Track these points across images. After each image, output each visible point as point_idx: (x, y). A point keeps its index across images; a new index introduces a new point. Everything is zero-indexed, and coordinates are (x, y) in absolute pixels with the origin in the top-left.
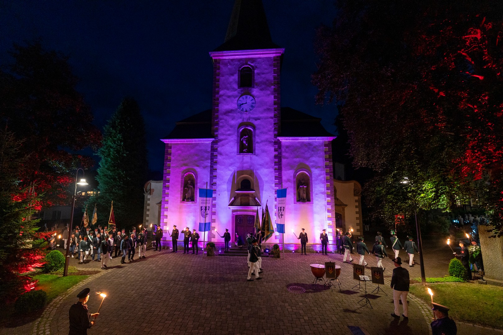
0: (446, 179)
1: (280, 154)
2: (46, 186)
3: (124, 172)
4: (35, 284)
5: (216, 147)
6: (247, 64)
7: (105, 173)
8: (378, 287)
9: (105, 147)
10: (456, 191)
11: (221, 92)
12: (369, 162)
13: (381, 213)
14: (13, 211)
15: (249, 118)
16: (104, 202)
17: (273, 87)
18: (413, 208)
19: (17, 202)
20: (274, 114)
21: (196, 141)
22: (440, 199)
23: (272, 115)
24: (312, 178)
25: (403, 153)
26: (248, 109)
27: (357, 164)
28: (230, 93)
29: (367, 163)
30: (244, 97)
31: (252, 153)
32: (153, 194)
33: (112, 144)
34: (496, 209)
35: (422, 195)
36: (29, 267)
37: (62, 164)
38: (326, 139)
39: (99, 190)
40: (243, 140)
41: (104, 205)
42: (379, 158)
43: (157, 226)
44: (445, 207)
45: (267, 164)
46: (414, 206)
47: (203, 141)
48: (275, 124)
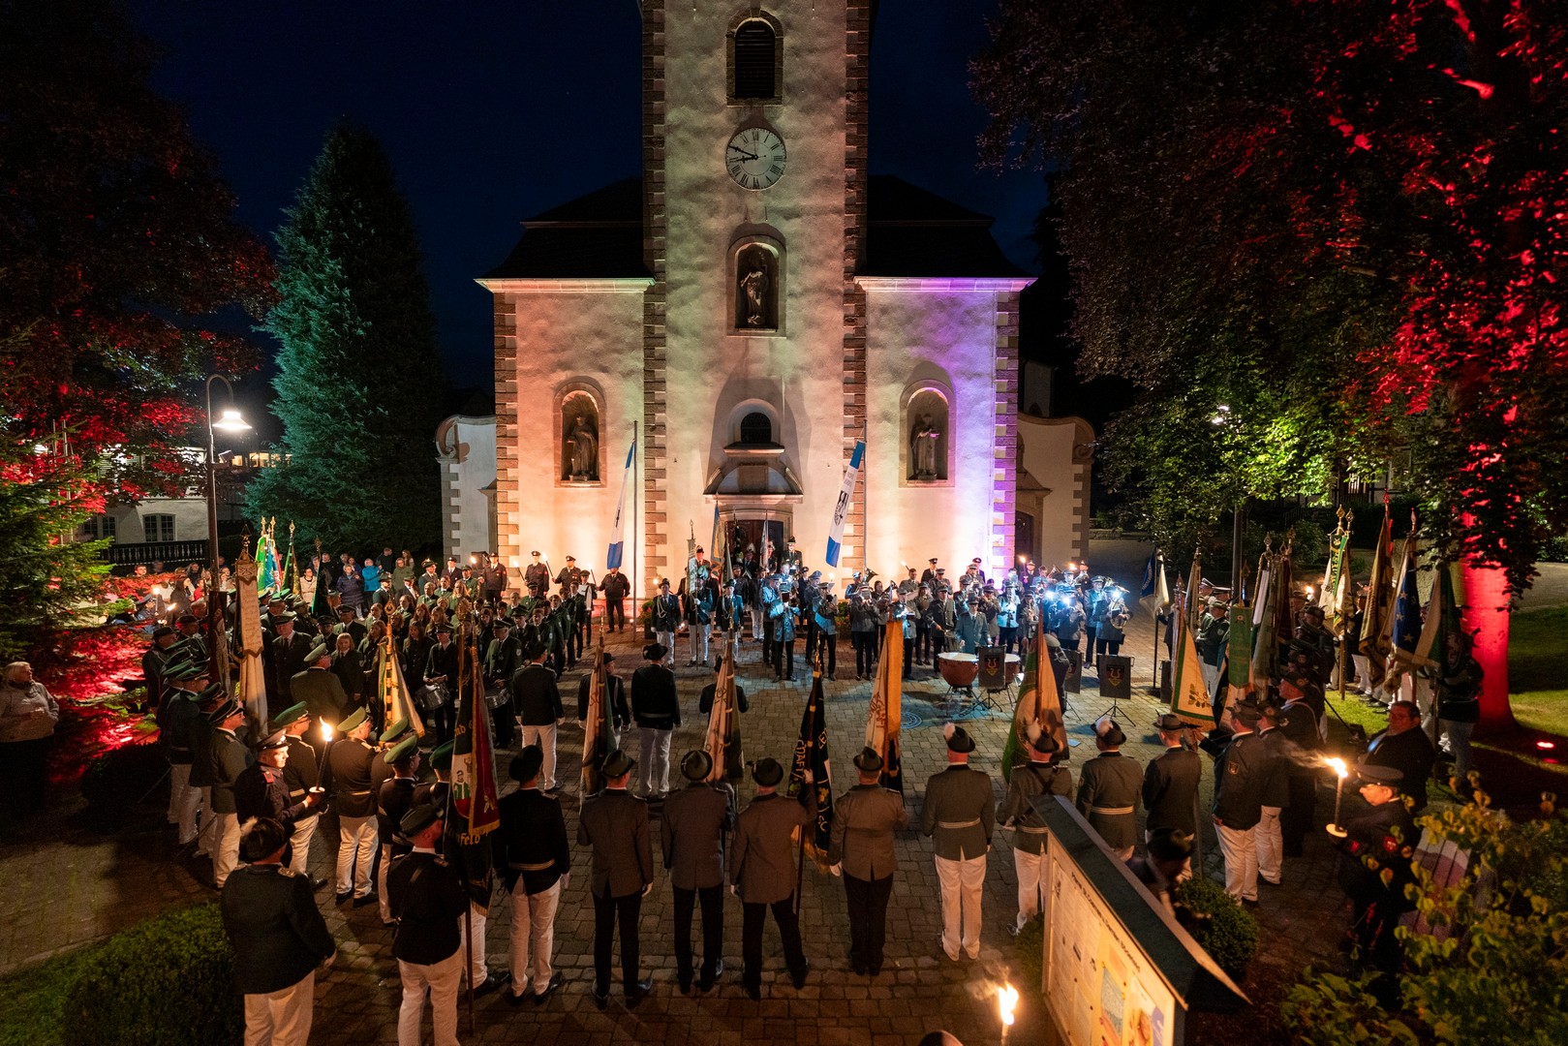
0: (1333, 410)
1: (862, 331)
2: (106, 434)
3: (366, 389)
4: (132, 729)
5: (661, 309)
6: (756, 11)
7: (302, 393)
8: (1115, 707)
9: (289, 304)
10: (1354, 447)
11: (672, 116)
12: (1124, 361)
13: (1144, 508)
14: (15, 515)
15: (767, 211)
16: (310, 486)
17: (843, 101)
18: (1231, 494)
19: (20, 486)
20: (846, 200)
21: (594, 287)
22: (1306, 469)
23: (839, 201)
24: (955, 408)
25: (1222, 333)
26: (762, 180)
27: (1088, 366)
28: (701, 121)
29: (1119, 363)
30: (749, 134)
31: (775, 327)
32: (465, 459)
33: (313, 293)
34: (1448, 495)
35: (1261, 458)
36: (102, 680)
37: (148, 361)
38: (1003, 286)
39: (288, 447)
40: (746, 284)
41: (310, 495)
42: (1154, 346)
43: (486, 554)
44: (1318, 491)
45: (821, 364)
46: (1233, 490)
47: (617, 287)
48: (848, 232)
